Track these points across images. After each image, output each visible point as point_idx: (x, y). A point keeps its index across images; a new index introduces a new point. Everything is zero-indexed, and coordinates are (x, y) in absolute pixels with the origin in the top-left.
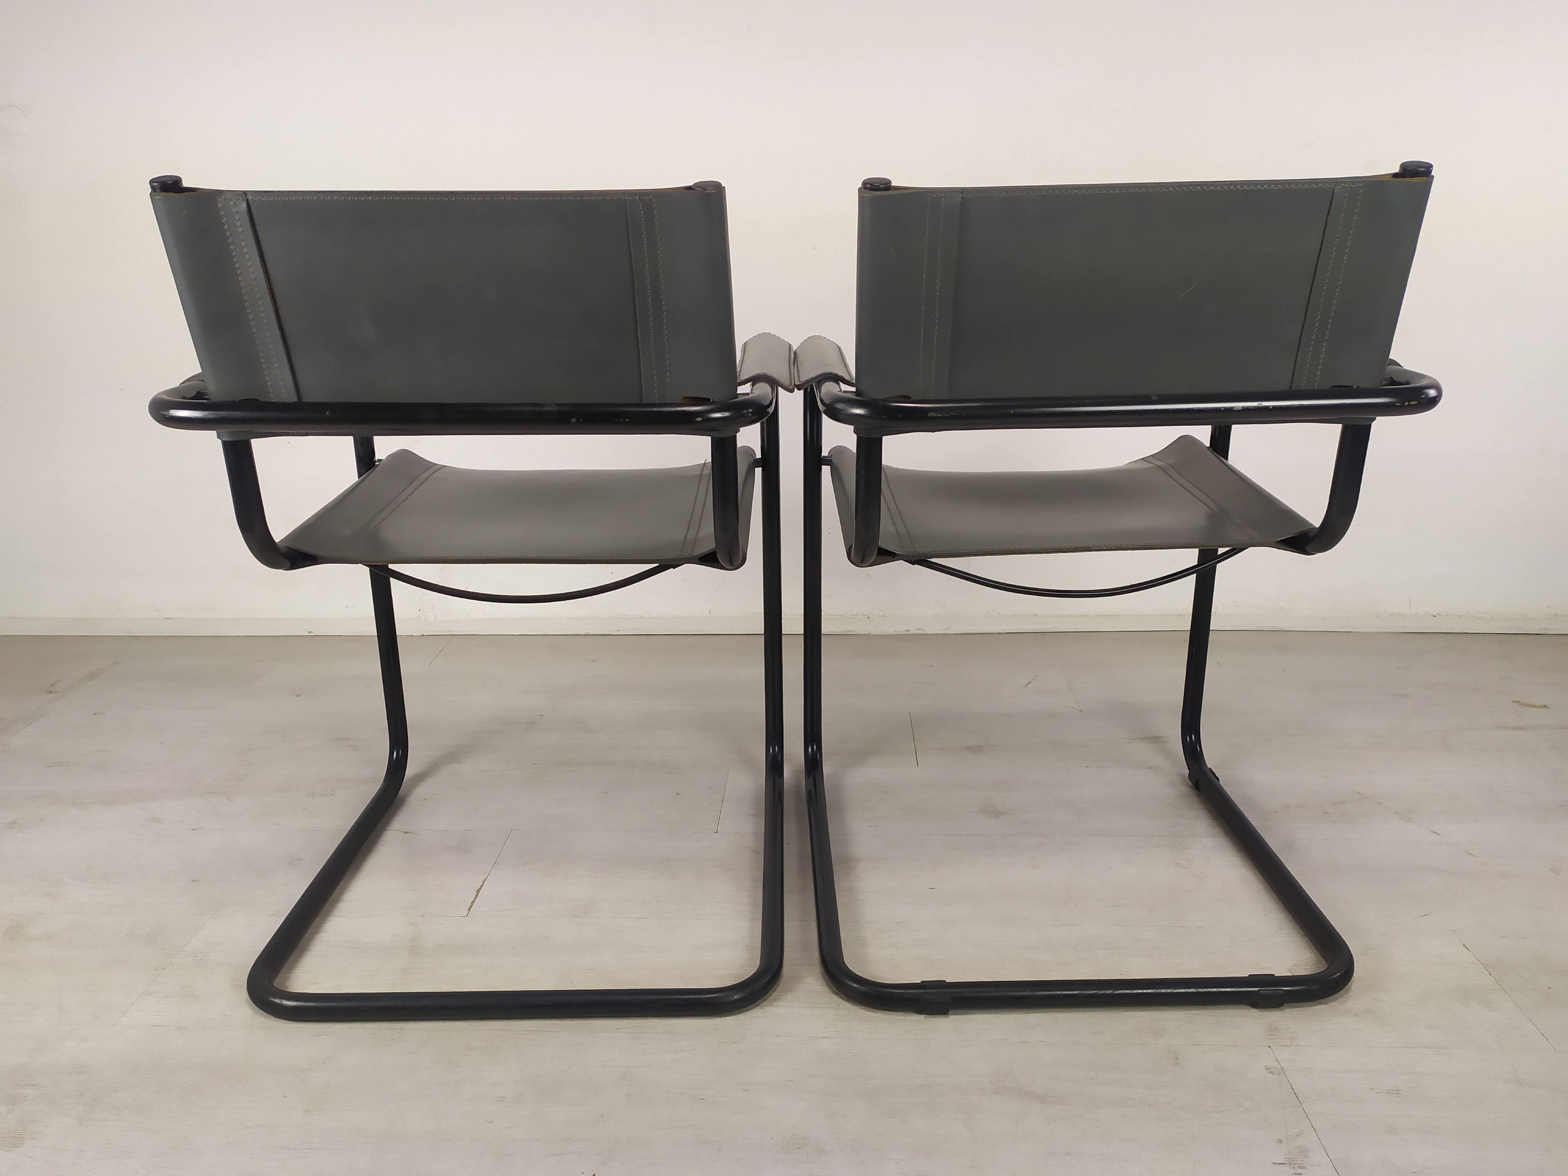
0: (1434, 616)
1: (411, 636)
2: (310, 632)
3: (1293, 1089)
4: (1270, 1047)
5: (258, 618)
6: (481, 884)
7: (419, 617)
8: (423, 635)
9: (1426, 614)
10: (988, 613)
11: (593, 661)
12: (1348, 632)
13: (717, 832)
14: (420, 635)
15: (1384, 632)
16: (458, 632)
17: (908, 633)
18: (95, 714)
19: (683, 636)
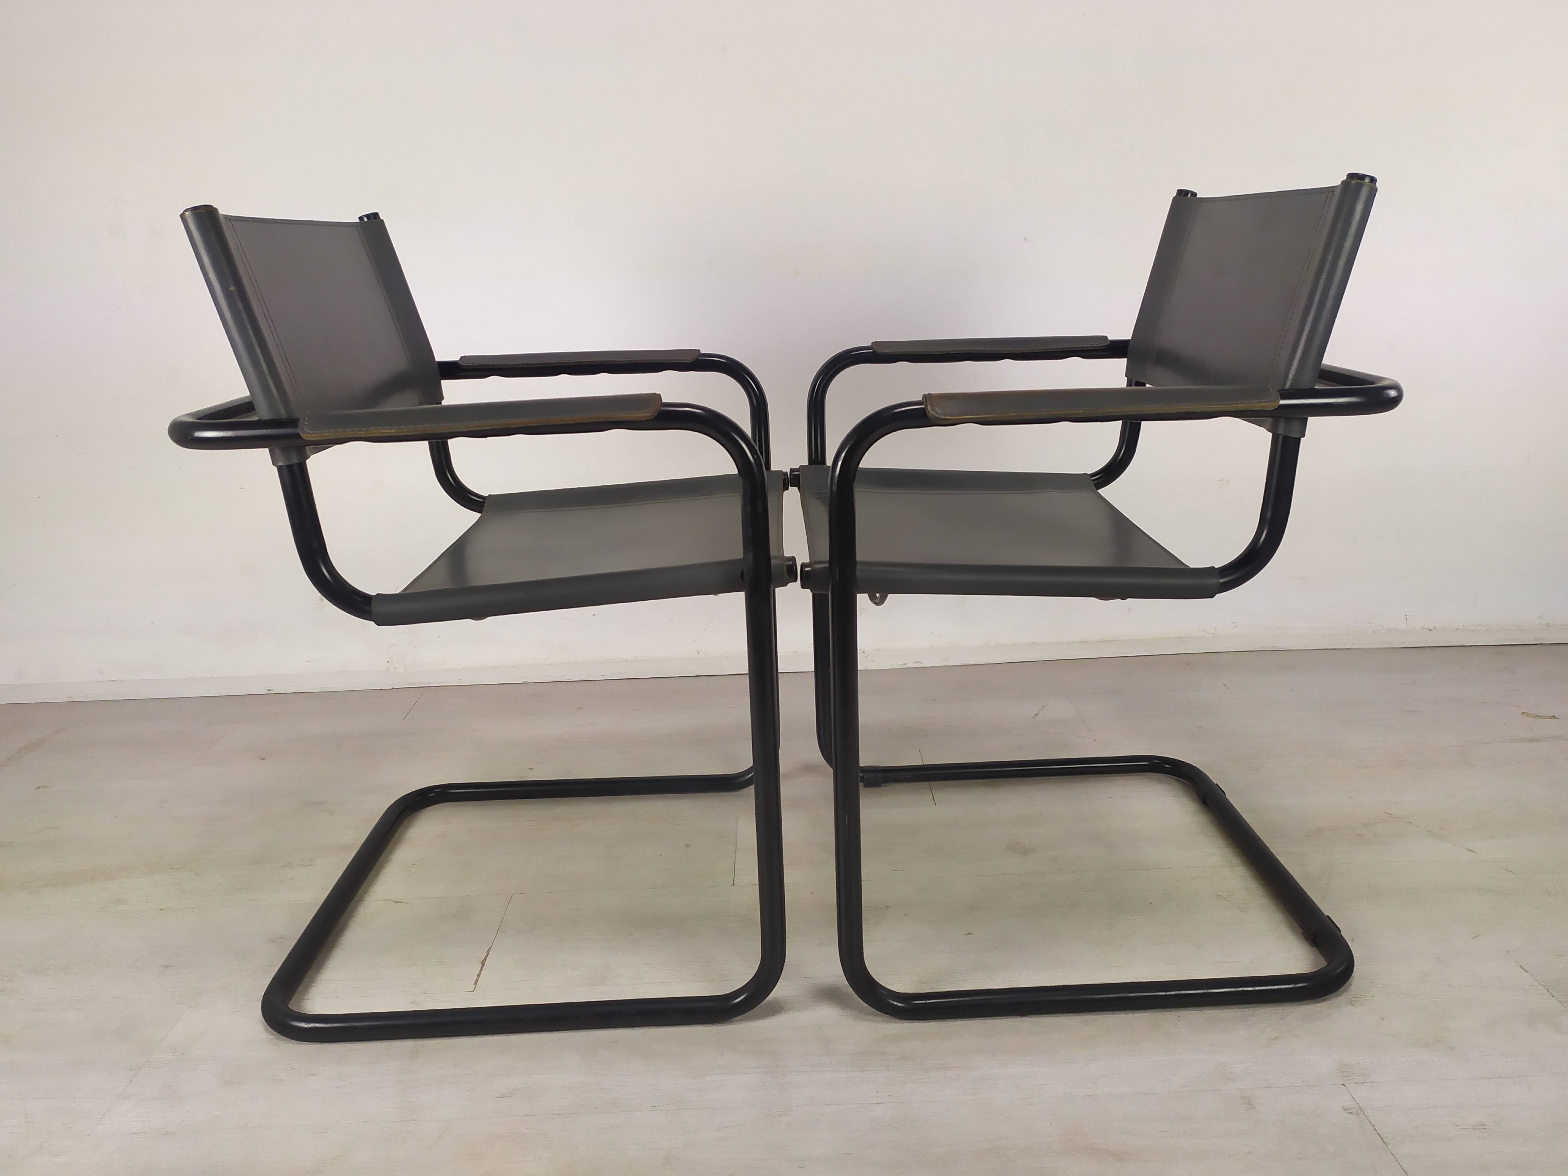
0: (1431, 630)
1: (381, 689)
2: (270, 690)
3: (1376, 1130)
4: (1344, 1085)
5: (212, 677)
6: (486, 955)
7: (387, 669)
8: (393, 689)
9: (1422, 628)
10: (986, 643)
11: (579, 709)
12: (1348, 649)
13: (734, 885)
14: (391, 688)
15: (1383, 648)
16: (429, 683)
17: (905, 666)
18: (39, 788)
19: (672, 678)
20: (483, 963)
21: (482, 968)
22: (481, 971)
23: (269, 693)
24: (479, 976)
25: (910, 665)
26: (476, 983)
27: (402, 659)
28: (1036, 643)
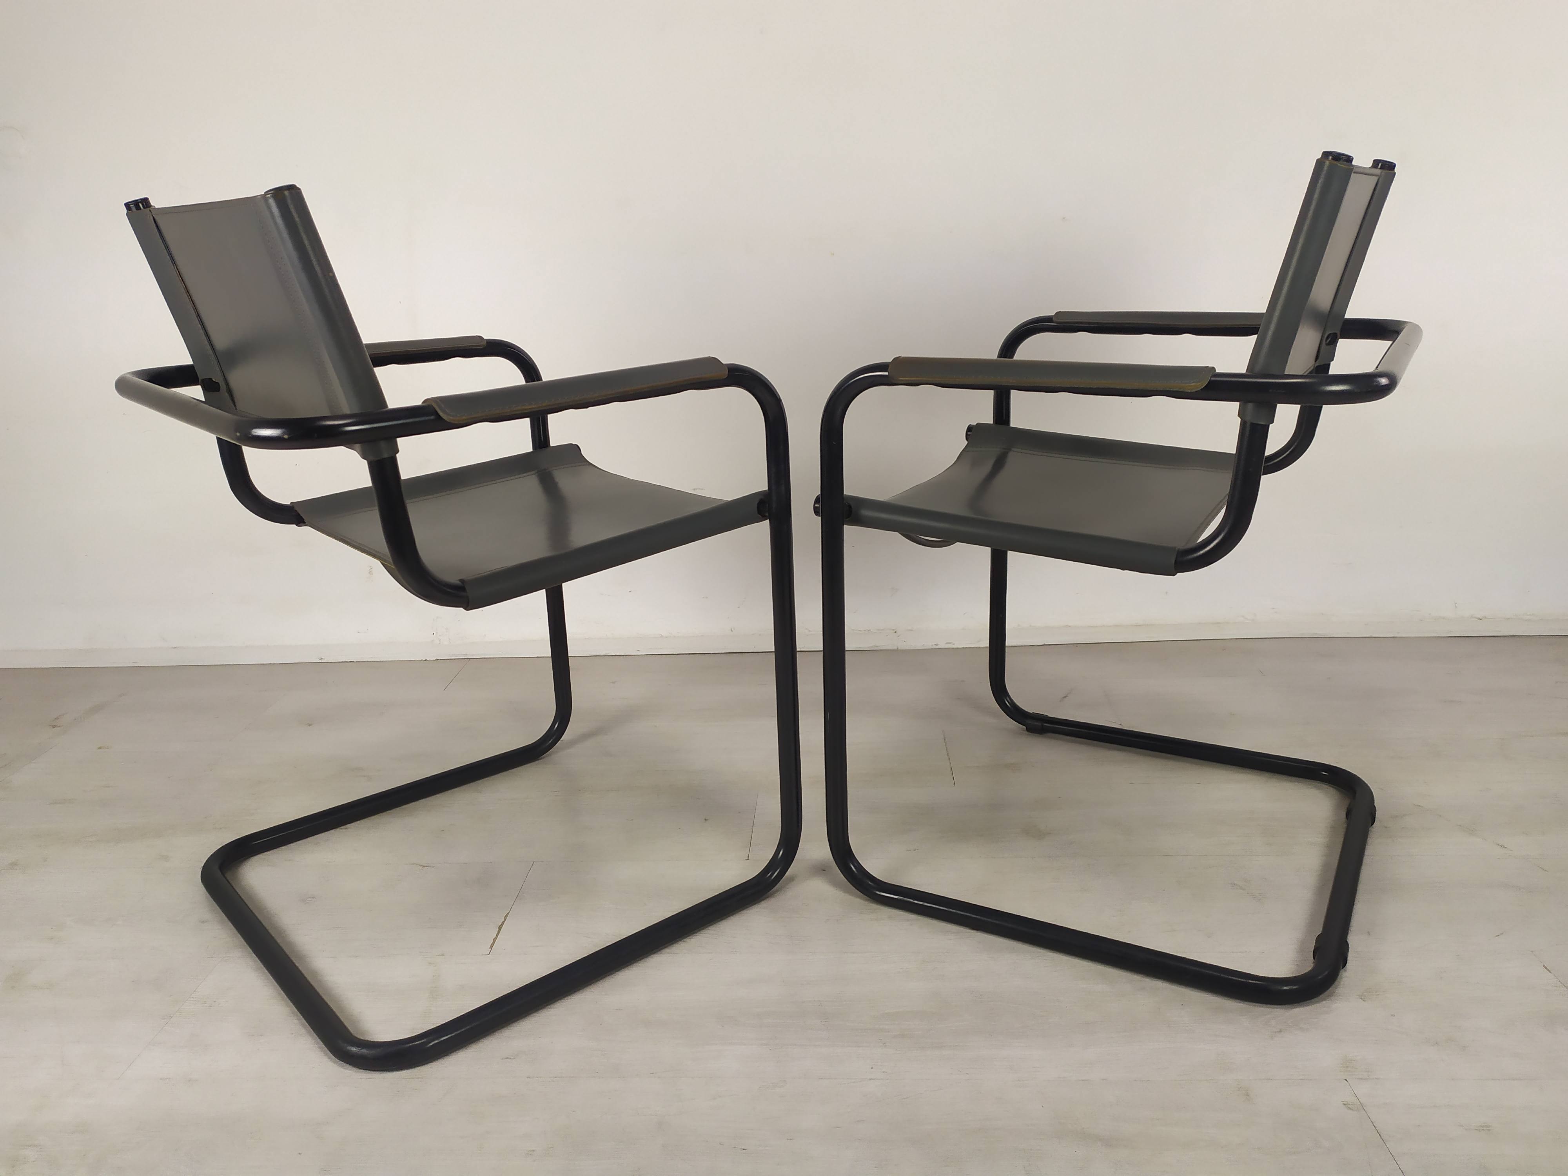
0: (1480, 619)
1: (425, 660)
2: (321, 659)
3: (1374, 1125)
4: (1346, 1080)
6: (503, 920)
7: (433, 641)
8: (437, 660)
9: (1472, 616)
12: (1394, 637)
13: (748, 859)
14: (434, 659)
15: (1428, 637)
16: (473, 655)
17: (937, 647)
18: (100, 748)
19: (706, 655)
20: (500, 928)
21: (499, 932)
22: (497, 936)
23: (320, 661)
24: (495, 940)
25: (942, 645)
26: (491, 947)
27: (446, 632)
28: (1070, 627)
